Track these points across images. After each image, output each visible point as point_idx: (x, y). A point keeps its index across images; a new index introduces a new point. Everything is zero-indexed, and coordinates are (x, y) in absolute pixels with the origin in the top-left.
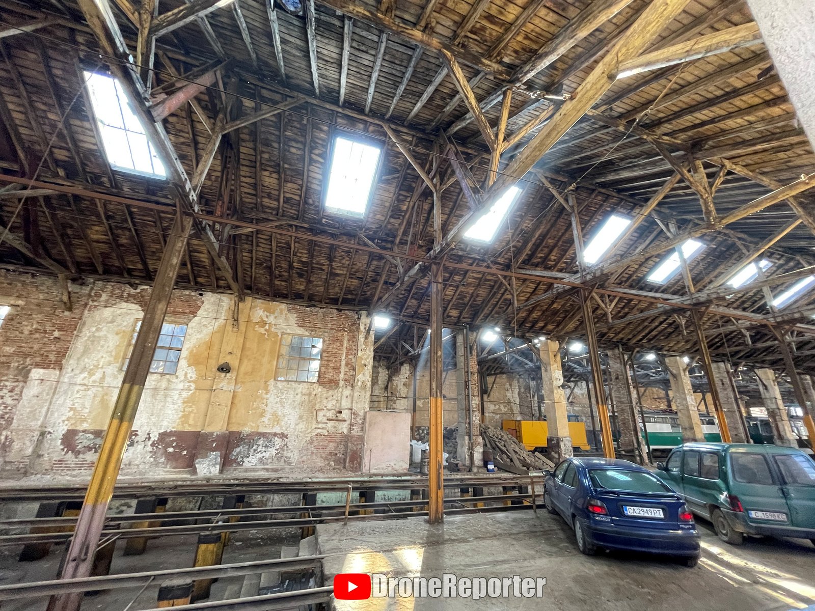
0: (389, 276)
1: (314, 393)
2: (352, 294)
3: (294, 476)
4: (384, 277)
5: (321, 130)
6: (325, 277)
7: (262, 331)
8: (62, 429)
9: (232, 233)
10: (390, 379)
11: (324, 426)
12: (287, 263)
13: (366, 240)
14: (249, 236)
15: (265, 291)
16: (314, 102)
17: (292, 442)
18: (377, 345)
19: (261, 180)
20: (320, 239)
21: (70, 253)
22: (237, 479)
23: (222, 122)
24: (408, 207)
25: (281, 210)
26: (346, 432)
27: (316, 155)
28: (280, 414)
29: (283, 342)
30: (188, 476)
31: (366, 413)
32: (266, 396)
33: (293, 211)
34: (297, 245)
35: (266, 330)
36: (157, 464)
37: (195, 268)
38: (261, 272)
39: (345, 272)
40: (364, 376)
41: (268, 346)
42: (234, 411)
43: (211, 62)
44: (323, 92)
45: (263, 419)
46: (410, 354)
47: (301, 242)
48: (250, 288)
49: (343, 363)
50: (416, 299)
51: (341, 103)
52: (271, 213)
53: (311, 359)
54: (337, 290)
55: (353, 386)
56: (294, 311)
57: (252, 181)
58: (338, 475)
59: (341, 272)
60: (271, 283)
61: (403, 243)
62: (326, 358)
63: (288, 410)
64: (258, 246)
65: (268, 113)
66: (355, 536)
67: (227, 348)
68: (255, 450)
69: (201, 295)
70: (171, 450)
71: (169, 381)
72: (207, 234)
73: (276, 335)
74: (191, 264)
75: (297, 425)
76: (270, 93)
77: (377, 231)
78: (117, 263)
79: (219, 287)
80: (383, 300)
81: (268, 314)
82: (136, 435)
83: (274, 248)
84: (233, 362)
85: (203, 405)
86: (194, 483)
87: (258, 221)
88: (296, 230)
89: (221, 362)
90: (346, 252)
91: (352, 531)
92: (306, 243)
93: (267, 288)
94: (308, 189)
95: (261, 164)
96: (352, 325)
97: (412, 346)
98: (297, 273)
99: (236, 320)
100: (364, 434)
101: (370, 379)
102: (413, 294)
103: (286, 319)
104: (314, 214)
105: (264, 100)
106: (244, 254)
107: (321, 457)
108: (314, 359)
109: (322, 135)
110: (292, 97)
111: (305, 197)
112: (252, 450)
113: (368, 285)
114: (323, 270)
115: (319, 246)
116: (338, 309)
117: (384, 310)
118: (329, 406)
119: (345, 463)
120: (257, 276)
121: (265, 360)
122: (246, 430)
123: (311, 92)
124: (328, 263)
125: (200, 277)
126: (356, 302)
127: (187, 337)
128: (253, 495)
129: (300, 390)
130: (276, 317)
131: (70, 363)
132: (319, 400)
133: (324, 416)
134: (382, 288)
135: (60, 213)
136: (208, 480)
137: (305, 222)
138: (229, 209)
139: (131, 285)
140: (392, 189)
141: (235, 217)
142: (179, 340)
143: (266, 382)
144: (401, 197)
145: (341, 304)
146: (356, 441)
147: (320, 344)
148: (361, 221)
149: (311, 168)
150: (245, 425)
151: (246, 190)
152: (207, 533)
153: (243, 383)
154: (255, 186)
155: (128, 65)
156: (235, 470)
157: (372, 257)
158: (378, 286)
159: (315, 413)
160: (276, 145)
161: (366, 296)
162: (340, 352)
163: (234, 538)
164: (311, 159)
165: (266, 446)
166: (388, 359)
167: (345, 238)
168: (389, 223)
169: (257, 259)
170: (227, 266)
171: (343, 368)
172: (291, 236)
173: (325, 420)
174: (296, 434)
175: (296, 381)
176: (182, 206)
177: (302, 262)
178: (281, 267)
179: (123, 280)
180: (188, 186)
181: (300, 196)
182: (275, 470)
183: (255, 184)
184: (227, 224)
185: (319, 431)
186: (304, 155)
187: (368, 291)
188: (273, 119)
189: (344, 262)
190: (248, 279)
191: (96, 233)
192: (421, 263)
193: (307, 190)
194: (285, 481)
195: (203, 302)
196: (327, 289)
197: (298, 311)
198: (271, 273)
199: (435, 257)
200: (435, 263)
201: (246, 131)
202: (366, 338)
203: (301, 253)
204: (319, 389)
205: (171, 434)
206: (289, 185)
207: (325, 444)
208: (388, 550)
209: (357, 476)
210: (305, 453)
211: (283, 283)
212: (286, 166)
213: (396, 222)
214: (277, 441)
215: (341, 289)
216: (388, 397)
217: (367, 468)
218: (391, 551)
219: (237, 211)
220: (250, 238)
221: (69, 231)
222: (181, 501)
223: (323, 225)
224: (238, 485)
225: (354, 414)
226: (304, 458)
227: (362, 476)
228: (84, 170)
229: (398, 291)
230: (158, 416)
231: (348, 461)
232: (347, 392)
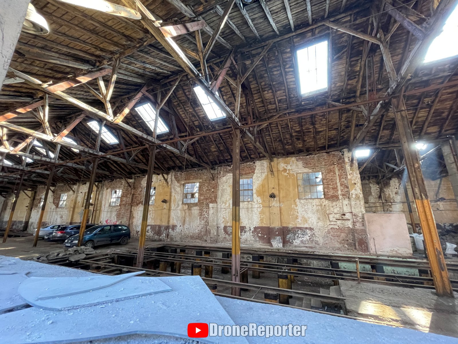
0: (358, 120)
1: (324, 204)
2: (334, 140)
3: (323, 252)
4: (354, 122)
5: (286, 53)
6: (313, 135)
7: (286, 174)
8: (222, 226)
9: (258, 129)
10: (381, 191)
11: (335, 223)
12: (289, 135)
13: (334, 103)
14: (266, 128)
15: (282, 153)
16: (278, 39)
17: (317, 232)
18: (361, 169)
19: (264, 97)
20: (303, 114)
21: (208, 158)
22: (292, 251)
23: (239, 79)
24: (361, 67)
25: (278, 108)
26: (351, 227)
27: (287, 68)
28: (306, 217)
29: (298, 178)
30: (270, 247)
31: (363, 215)
32: (296, 208)
33: (284, 106)
34: (291, 123)
35: (287, 173)
36: (256, 241)
37: (249, 151)
38: (277, 144)
39: (325, 129)
40: (357, 190)
41: (291, 181)
42: (282, 217)
43: (228, 54)
44: (282, 31)
45: (298, 220)
46: (395, 171)
47: (293, 120)
48: (274, 154)
49: (339, 184)
50: (387, 129)
51: (293, 30)
52: (274, 112)
53: (317, 185)
54: (322, 141)
55: (349, 198)
56: (300, 160)
57: (260, 100)
58: (352, 253)
59: (322, 129)
60: (284, 149)
61: (363, 94)
62: (326, 183)
63: (310, 215)
64: (272, 131)
65: (257, 62)
66: (367, 292)
67: (271, 186)
68: (297, 237)
69: (254, 163)
70: (260, 235)
71: (251, 204)
72: (247, 134)
73: (293, 175)
74: (247, 150)
75: (318, 223)
76: (256, 50)
77: (340, 94)
78: (222, 158)
79: (260, 157)
80: (357, 137)
81: (286, 165)
82: (246, 228)
83: (280, 130)
84: (276, 192)
85: (268, 214)
86: (273, 251)
87: (269, 118)
88: (289, 115)
89: (270, 193)
90: (322, 116)
91: (365, 288)
92: (296, 120)
93: (282, 151)
94: (289, 89)
95: (262, 89)
96: (339, 160)
97: (396, 165)
98: (296, 138)
99: (272, 171)
100: (366, 228)
101: (361, 192)
102: (384, 126)
103: (297, 165)
104: (296, 102)
105: (254, 56)
106: (267, 138)
107: (338, 242)
108: (319, 185)
109: (288, 55)
110: (267, 45)
111: (289, 95)
112: (296, 236)
113: (343, 131)
114: (310, 132)
115: (304, 119)
116: (327, 152)
117: (361, 144)
118: (336, 211)
119: (355, 246)
120: (276, 146)
121: (291, 189)
122: (291, 226)
123: (275, 36)
124: (312, 127)
125: (251, 155)
126: (338, 144)
127: (254, 183)
128: (302, 259)
129: (314, 204)
130: (291, 166)
131: (219, 200)
132: (328, 208)
133: (333, 217)
134: (355, 130)
135: (202, 145)
136: (278, 250)
137: (293, 109)
138: (254, 119)
139: (229, 166)
140: (344, 61)
141: (258, 121)
142: (251, 185)
143: (294, 201)
144: (353, 63)
145: (328, 148)
146: (360, 232)
147: (320, 176)
148: (326, 92)
149: (288, 77)
150: (289, 223)
151: (260, 106)
152: (281, 274)
153: (283, 202)
154: (262, 102)
155: (200, 78)
156: (290, 246)
157: (341, 112)
158: (351, 130)
159: (327, 216)
160: (266, 75)
161: (344, 139)
162: (334, 178)
163: (297, 280)
164: (286, 72)
165: (303, 234)
166: (376, 177)
167: (319, 108)
168: (347, 85)
169: (274, 138)
170: (260, 146)
171: (339, 188)
172: (287, 119)
173: (334, 220)
174: (318, 228)
175: (311, 199)
176: (234, 126)
177: (297, 132)
178: (286, 138)
179: (226, 164)
180: (234, 116)
181: (286, 95)
182: (311, 248)
183: (262, 100)
184: (255, 126)
185: (333, 226)
186: (282, 72)
187: (345, 135)
188: (261, 62)
189: (322, 122)
190: (272, 150)
191: (213, 148)
192: (381, 102)
193: (288, 91)
194: (317, 253)
195: (256, 166)
196: (316, 142)
197: (302, 159)
198: (282, 143)
199: (393, 93)
200: (394, 97)
201: (250, 77)
202: (351, 166)
203: (295, 127)
204: (326, 202)
205: (258, 228)
206: (278, 92)
207: (339, 234)
208: (396, 306)
209: (366, 255)
210: (326, 238)
211: (290, 146)
212: (274, 83)
213: (353, 82)
214: (308, 231)
215: (325, 140)
216: (383, 203)
217: (374, 250)
218: (399, 307)
219: (258, 118)
220: (268, 129)
221: (206, 151)
222: (269, 258)
223: (303, 106)
224: (292, 254)
225: (354, 215)
226: (327, 242)
227: (370, 255)
228: (203, 125)
229: (368, 129)
230: (251, 220)
231: (357, 244)
232: (346, 202)
